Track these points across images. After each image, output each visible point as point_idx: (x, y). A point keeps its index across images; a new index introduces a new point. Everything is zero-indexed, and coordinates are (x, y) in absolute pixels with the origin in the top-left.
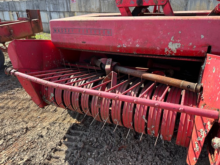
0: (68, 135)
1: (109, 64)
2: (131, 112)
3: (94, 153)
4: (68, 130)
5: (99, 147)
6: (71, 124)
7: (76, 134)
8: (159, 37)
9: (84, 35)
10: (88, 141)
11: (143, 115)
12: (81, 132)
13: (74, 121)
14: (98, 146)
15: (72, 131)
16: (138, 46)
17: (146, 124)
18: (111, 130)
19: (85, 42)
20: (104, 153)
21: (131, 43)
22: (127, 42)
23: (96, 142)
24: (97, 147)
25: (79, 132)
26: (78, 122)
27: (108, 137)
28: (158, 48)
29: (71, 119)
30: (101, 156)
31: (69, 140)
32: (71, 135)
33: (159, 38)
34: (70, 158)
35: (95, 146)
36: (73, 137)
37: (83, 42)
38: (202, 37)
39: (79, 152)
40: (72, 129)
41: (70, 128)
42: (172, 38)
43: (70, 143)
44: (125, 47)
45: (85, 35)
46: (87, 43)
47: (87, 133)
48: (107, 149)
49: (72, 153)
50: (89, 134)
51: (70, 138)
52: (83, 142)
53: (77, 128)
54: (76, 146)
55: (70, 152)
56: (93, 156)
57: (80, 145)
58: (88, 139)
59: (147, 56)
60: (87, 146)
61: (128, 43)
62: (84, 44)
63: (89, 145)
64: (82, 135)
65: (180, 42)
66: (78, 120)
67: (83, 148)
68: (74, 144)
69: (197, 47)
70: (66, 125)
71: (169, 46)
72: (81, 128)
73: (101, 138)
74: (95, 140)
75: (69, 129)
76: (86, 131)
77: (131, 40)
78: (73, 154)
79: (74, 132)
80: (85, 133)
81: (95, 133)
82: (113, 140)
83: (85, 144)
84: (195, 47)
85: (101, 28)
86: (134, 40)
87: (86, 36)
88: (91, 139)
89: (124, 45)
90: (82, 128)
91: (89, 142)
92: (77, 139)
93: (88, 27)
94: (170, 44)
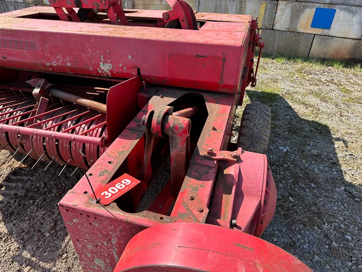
0: (7, 183)
1: (39, 86)
2: (68, 146)
3: (38, 201)
4: (7, 176)
5: (47, 193)
6: (12, 169)
7: (18, 181)
8: (89, 55)
9: (3, 48)
10: (33, 187)
11: (79, 148)
12: (25, 177)
13: (18, 164)
14: (47, 191)
15: (13, 177)
16: (69, 64)
17: (84, 158)
18: (68, 172)
19: (6, 58)
20: (51, 199)
21: (61, 61)
22: (57, 59)
23: (44, 188)
24: (44, 194)
25: (23, 177)
26: (23, 166)
27: (62, 181)
28: (90, 68)
29: (13, 163)
30: (47, 203)
31: (7, 188)
32: (11, 182)
33: (88, 57)
34: (4, 209)
35: (42, 193)
36: (13, 185)
37: (2, 57)
38: (130, 57)
39: (17, 200)
40: (13, 175)
41: (10, 173)
42: (102, 57)
43: (8, 192)
44: (55, 65)
45: (5, 48)
46: (9, 58)
47: (34, 178)
48: (57, 194)
49: (8, 203)
50: (36, 179)
51: (9, 186)
52: (26, 189)
53: (20, 173)
54: (16, 195)
55: (6, 202)
56: (36, 203)
57: (21, 193)
58: (33, 185)
59: (87, 77)
60: (30, 194)
61: (58, 61)
62: (5, 60)
63: (33, 192)
64: (27, 182)
65: (111, 62)
66: (24, 163)
67: (25, 196)
68: (12, 192)
69: (128, 68)
70: (5, 170)
71: (101, 66)
72: (26, 173)
73: (51, 182)
74: (43, 186)
75: (9, 175)
76: (32, 176)
77: (60, 57)
78: (9, 205)
79: (15, 178)
80: (31, 178)
81: (44, 177)
82: (67, 183)
83: (28, 191)
84: (125, 68)
85: (22, 40)
86: (64, 57)
87: (6, 50)
88: (38, 185)
89: (53, 62)
90: (28, 173)
91: (35, 189)
92: (18, 186)
93: (6, 38)
94: (101, 63)
